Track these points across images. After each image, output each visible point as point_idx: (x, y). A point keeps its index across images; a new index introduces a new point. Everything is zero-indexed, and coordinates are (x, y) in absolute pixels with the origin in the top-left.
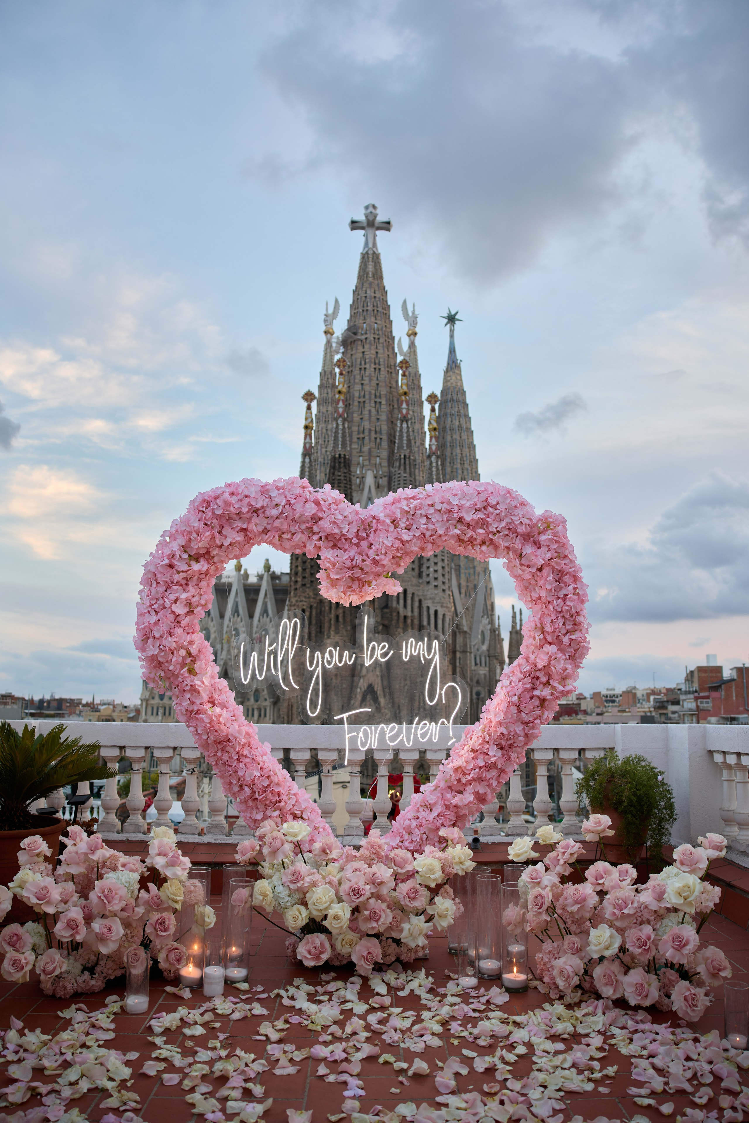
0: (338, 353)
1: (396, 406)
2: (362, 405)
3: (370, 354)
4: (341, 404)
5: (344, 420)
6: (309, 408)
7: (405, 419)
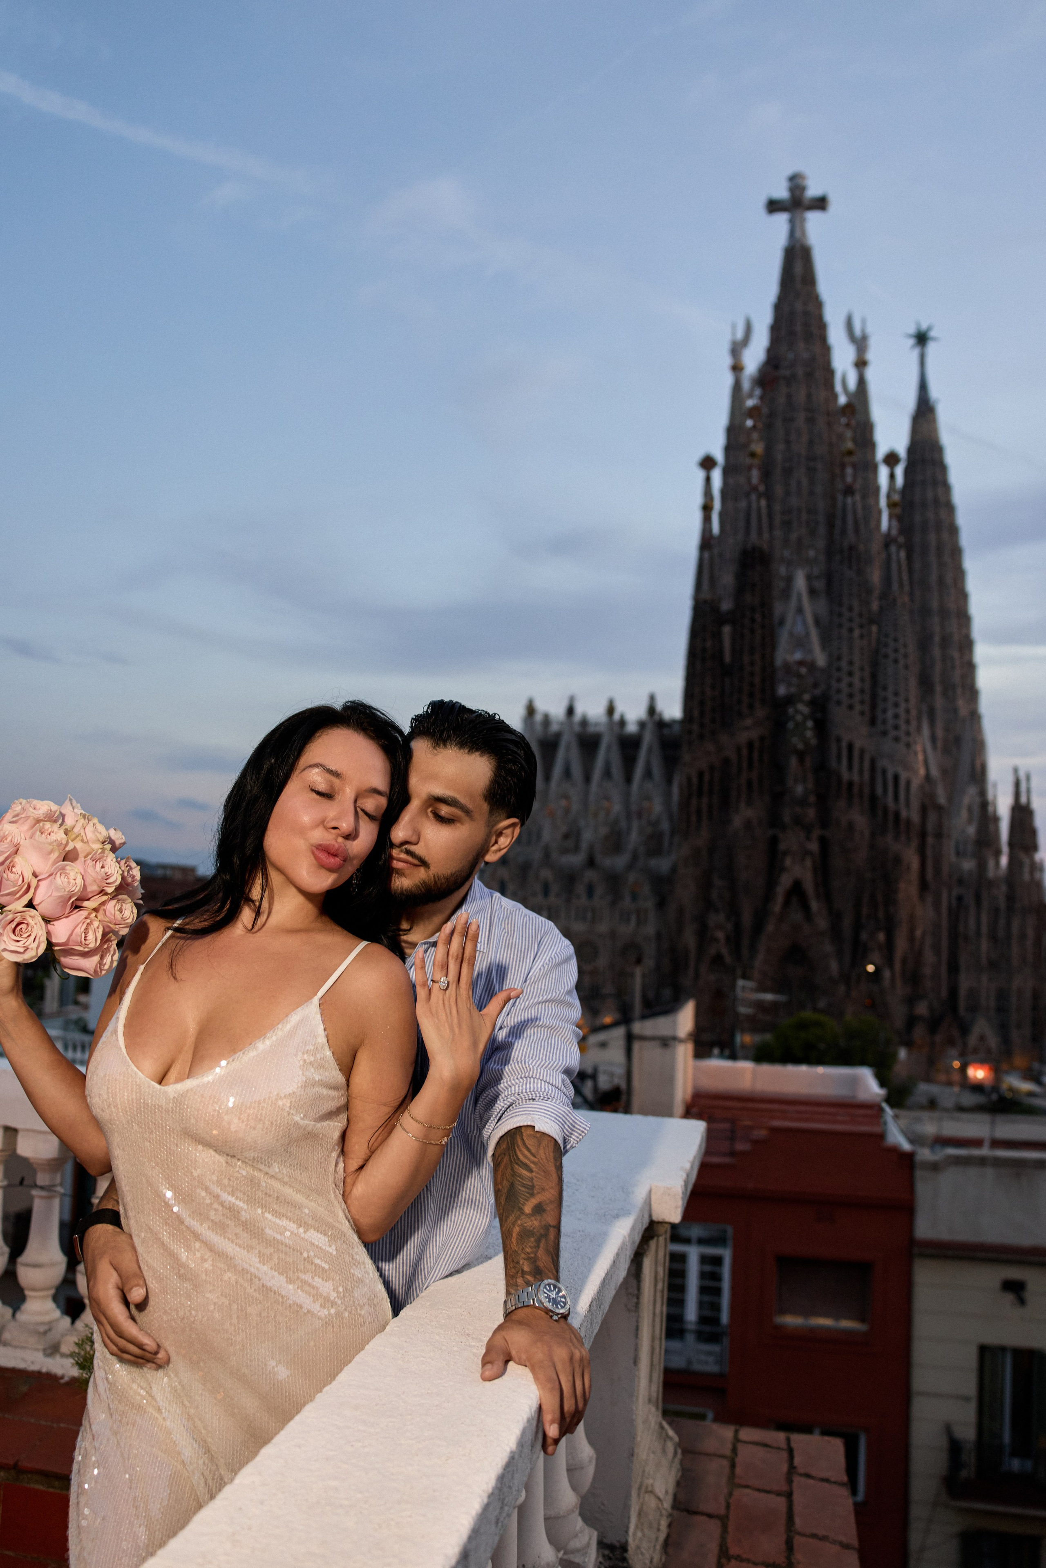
0: (751, 396)
1: (837, 471)
2: (788, 472)
3: (801, 396)
4: (755, 474)
5: (760, 496)
6: (708, 480)
7: (849, 491)
